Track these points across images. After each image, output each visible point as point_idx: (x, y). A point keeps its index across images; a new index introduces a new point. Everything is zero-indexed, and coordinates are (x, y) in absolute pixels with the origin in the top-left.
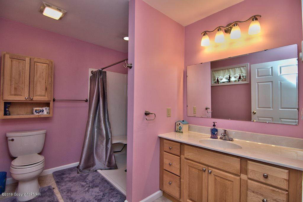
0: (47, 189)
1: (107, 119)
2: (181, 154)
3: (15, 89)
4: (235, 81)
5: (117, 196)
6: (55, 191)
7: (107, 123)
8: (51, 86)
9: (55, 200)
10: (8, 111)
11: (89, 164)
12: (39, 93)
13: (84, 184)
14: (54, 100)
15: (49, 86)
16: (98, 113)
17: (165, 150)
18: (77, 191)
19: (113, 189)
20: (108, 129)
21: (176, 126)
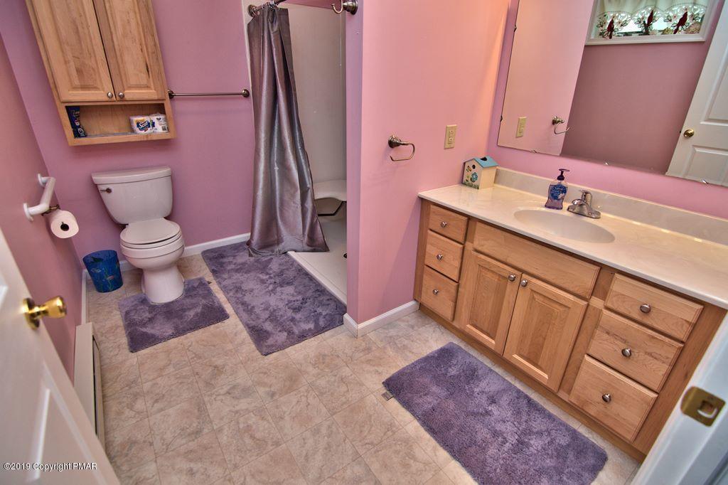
0: (197, 284)
1: (299, 144)
2: (465, 240)
3: (79, 71)
4: (664, 32)
5: (328, 305)
6: (212, 288)
7: (301, 154)
8: (157, 59)
9: (216, 304)
10: (79, 127)
11: (270, 238)
12: (133, 81)
13: (264, 277)
14: (171, 96)
15: (152, 58)
16: (276, 128)
17: (431, 227)
18: (253, 290)
19: (321, 290)
20: (304, 167)
21: (466, 171)
